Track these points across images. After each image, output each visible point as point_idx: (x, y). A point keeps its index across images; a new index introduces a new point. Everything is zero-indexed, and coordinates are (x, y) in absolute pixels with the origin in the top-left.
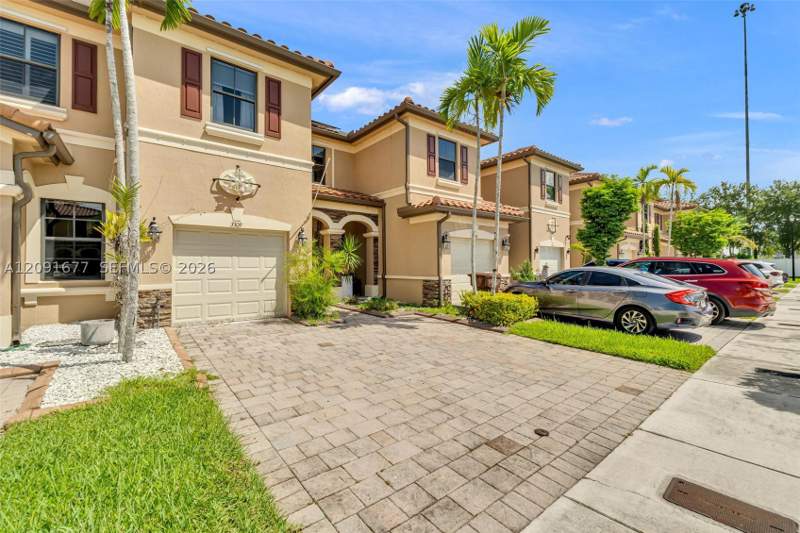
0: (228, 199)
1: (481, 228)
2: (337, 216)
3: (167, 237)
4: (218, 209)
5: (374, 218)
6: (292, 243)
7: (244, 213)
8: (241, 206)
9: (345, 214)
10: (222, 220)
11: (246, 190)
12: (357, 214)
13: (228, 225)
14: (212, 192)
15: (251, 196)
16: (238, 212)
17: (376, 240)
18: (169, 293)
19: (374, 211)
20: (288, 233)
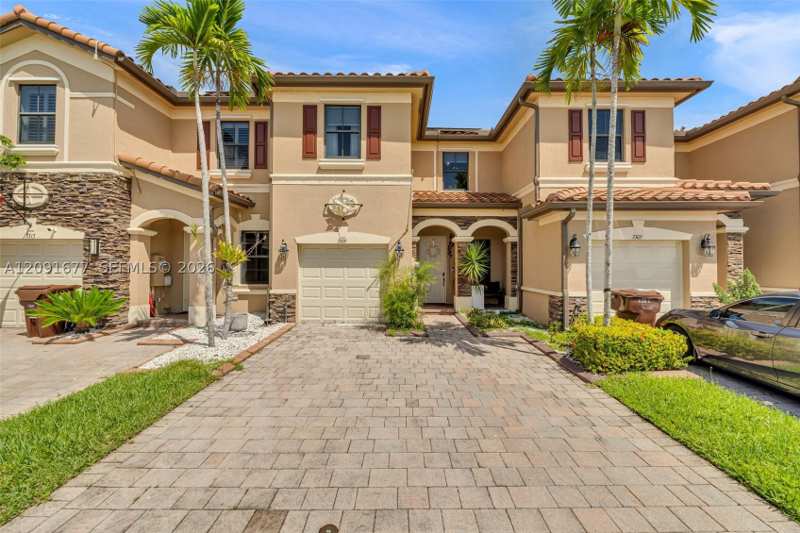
0: (336, 220)
1: (648, 224)
2: (465, 223)
3: (293, 254)
4: (329, 229)
5: (512, 221)
6: (391, 254)
7: (349, 231)
8: (346, 225)
9: (474, 219)
10: (331, 238)
11: (347, 209)
12: (490, 218)
13: (336, 242)
14: (324, 216)
15: (354, 215)
16: (343, 230)
17: (514, 245)
18: (294, 297)
19: (513, 213)
20: (387, 245)
